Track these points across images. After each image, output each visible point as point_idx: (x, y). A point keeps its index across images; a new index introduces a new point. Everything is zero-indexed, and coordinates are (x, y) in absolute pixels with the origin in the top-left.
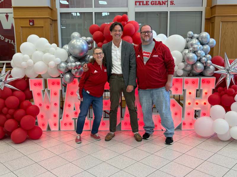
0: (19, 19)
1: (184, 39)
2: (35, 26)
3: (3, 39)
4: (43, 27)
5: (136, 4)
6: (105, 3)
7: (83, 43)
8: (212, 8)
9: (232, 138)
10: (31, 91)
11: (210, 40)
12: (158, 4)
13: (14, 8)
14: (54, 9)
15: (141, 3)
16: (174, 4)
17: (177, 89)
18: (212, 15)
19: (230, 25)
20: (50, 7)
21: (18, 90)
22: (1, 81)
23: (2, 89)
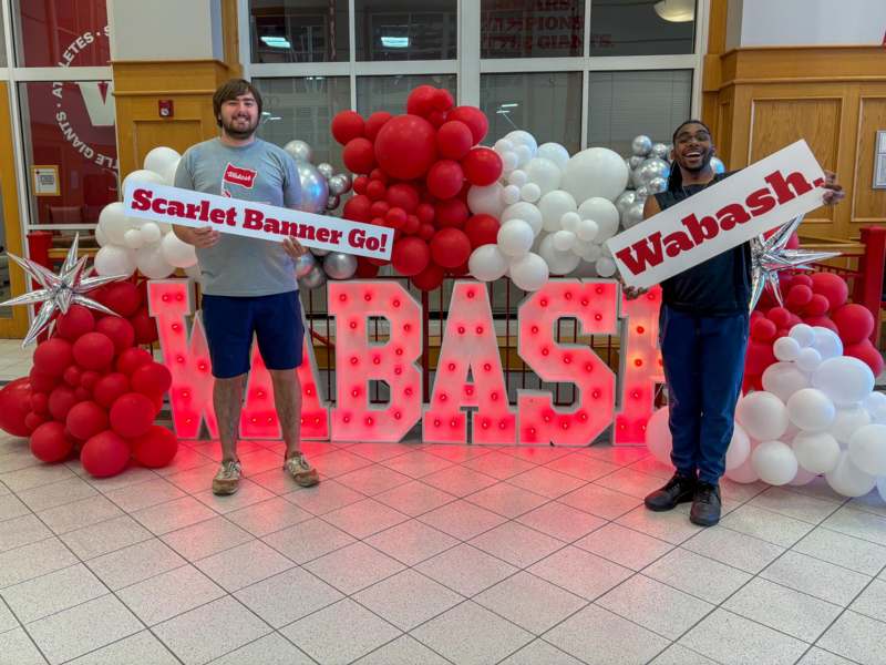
0: (129, 100)
1: (624, 159)
3: (90, 157)
4: (199, 121)
7: (312, 177)
8: (725, 57)
10: (153, 319)
13: (117, 65)
14: (234, 68)
17: (598, 317)
18: (724, 81)
20: (221, 60)
21: (112, 313)
22: (64, 286)
23: (65, 311)
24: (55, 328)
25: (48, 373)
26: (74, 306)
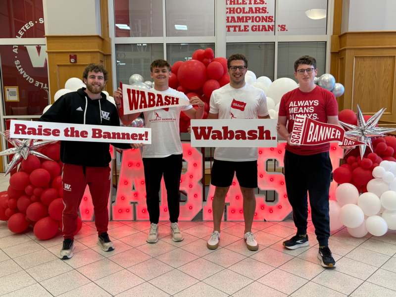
0: (55, 55)
2: (78, 64)
3: (32, 82)
5: (229, 30)
6: (184, 28)
8: (341, 37)
9: (369, 234)
11: (336, 86)
12: (262, 30)
13: (47, 37)
14: (106, 39)
15: (237, 29)
16: (287, 30)
18: (340, 48)
19: (368, 62)
20: (101, 36)
21: (50, 159)
22: (25, 146)
23: (25, 158)
24: (20, 167)
25: (16, 190)
26: (30, 155)
